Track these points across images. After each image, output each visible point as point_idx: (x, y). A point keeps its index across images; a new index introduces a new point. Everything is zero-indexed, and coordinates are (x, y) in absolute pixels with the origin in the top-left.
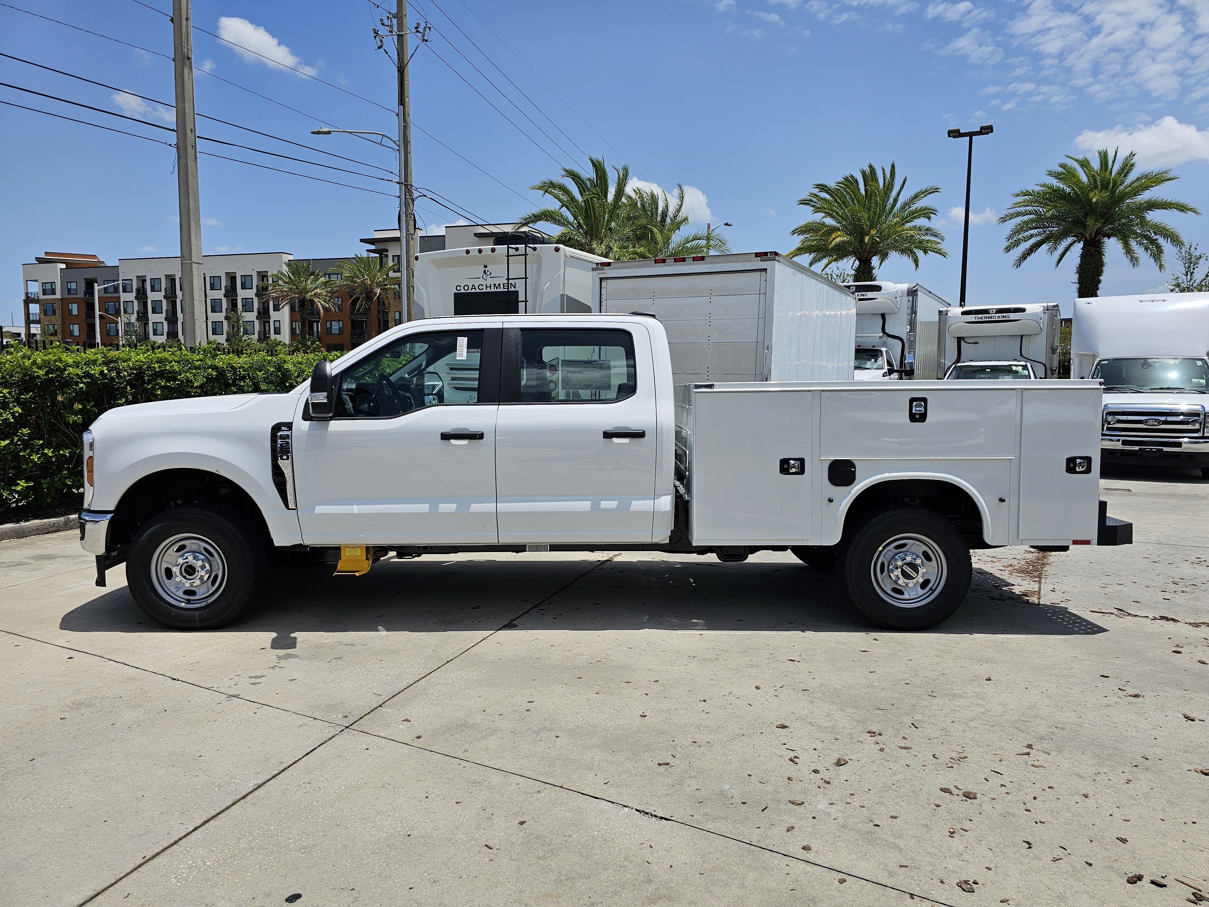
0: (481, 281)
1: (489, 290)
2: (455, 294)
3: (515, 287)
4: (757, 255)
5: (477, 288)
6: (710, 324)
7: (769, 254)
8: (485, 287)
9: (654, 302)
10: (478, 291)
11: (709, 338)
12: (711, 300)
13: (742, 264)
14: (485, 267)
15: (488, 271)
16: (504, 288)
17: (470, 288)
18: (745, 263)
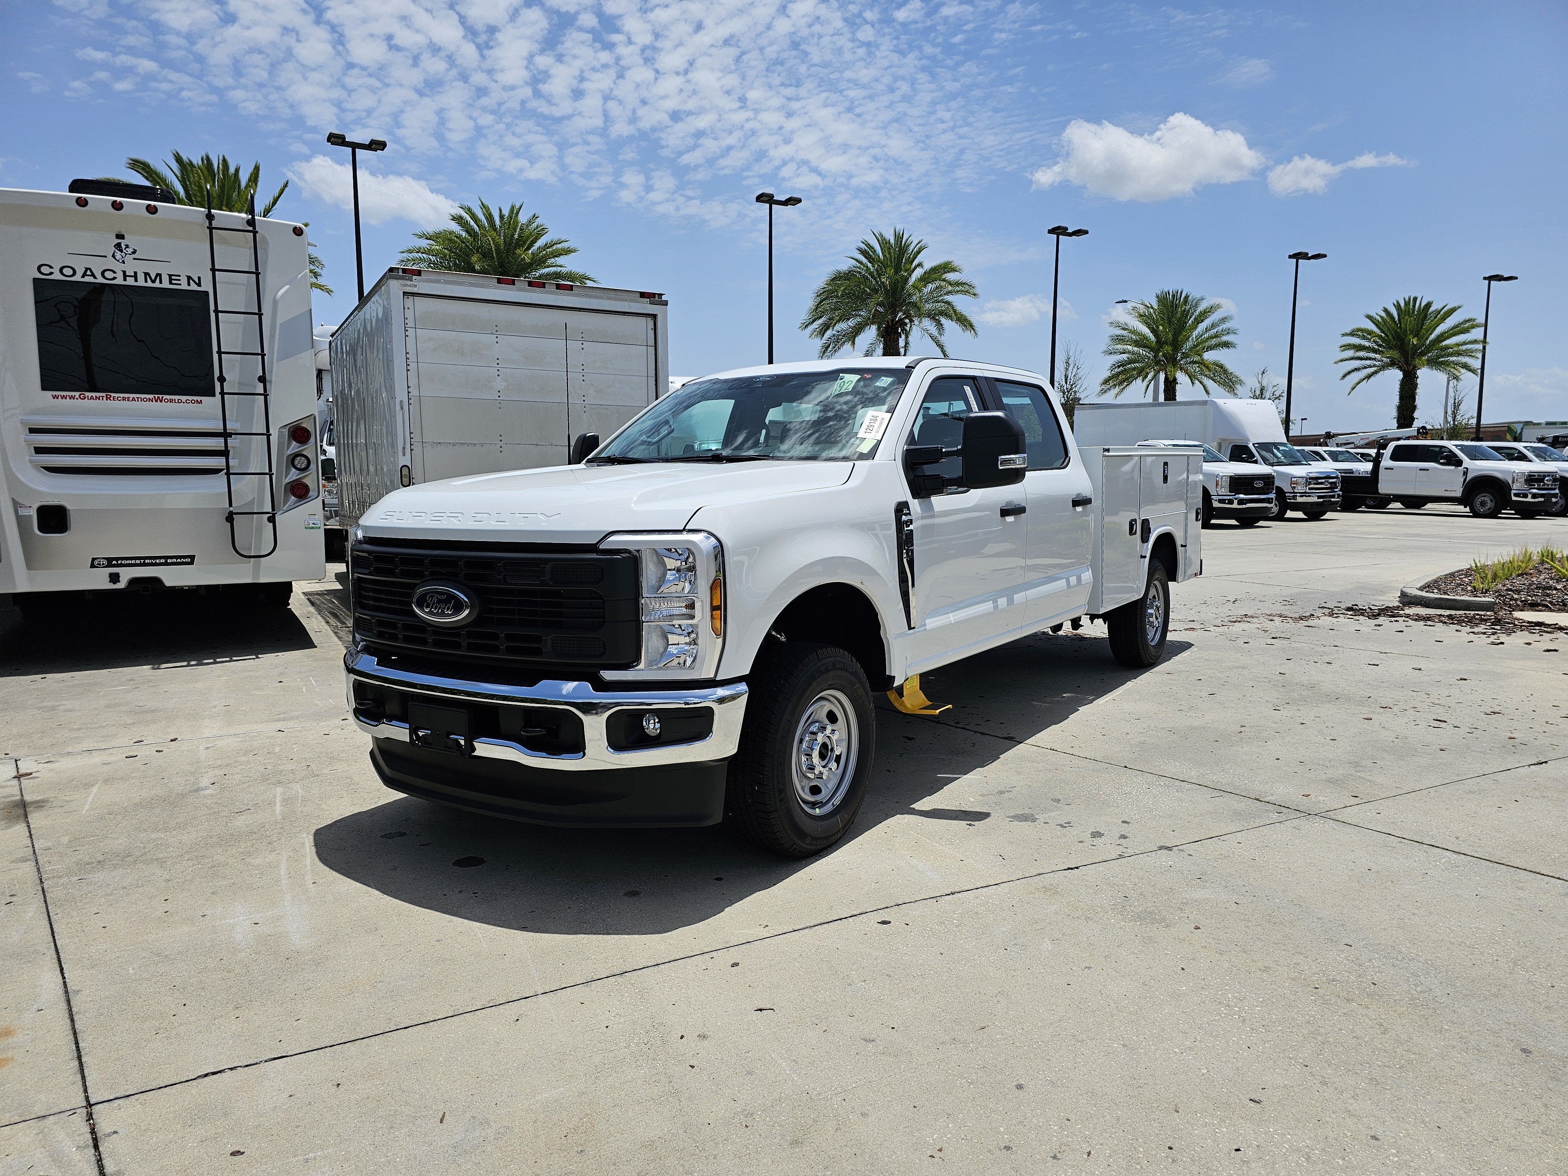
0: (111, 263)
1: (130, 281)
2: (36, 281)
3: (199, 285)
4: (643, 295)
5: (98, 275)
6: (583, 378)
7: (657, 296)
8: (120, 276)
9: (497, 340)
10: (100, 280)
11: (584, 398)
12: (583, 346)
13: (626, 304)
14: (120, 236)
15: (127, 246)
16: (171, 283)
17: (80, 273)
18: (631, 303)
